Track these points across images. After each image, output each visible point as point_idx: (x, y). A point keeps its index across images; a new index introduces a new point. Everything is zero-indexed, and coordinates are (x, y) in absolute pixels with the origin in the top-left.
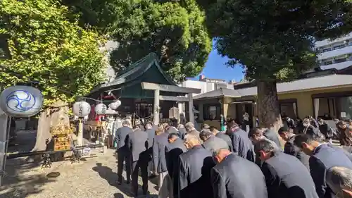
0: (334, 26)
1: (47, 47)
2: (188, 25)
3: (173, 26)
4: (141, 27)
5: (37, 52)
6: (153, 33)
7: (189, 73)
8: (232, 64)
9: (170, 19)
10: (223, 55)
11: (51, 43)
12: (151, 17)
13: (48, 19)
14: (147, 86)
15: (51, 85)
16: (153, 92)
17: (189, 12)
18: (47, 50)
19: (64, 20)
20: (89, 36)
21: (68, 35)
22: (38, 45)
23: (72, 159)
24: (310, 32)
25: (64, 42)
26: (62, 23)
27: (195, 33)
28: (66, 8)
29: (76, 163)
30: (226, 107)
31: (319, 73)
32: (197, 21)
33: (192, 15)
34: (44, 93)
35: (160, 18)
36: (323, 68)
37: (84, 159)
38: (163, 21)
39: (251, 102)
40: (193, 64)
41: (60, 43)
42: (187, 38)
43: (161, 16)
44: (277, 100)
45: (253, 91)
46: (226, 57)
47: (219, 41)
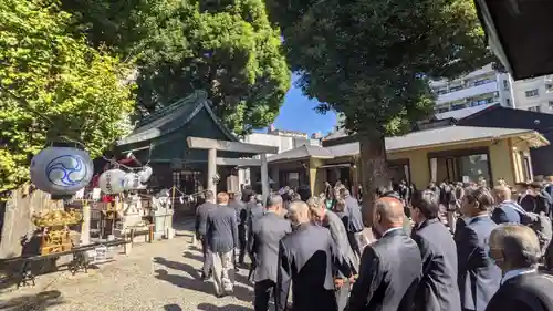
0: (452, 62)
1: (29, 79)
2: (254, 49)
3: (232, 50)
4: (179, 49)
5: (11, 86)
6: (199, 60)
7: (256, 123)
8: (322, 109)
9: (227, 38)
10: (311, 98)
11: (38, 72)
12: (196, 33)
13: (35, 31)
14: (196, 143)
15: (33, 142)
16: (205, 152)
17: (256, 29)
18: (30, 83)
19: (64, 34)
20: (105, 63)
21: (68, 59)
22: (13, 75)
23: (73, 267)
24: (424, 69)
25: (61, 71)
26: (59, 39)
27: (265, 62)
28: (69, 16)
29: (82, 274)
30: (313, 173)
31: (435, 124)
32: (268, 44)
33: (261, 34)
34: (20, 157)
35: (211, 36)
36: (439, 116)
37: (93, 267)
38: (217, 41)
39: (349, 165)
40: (262, 109)
41: (54, 72)
42: (253, 69)
43: (213, 33)
44: (386, 161)
45: (353, 149)
46: (315, 99)
47: (305, 76)
